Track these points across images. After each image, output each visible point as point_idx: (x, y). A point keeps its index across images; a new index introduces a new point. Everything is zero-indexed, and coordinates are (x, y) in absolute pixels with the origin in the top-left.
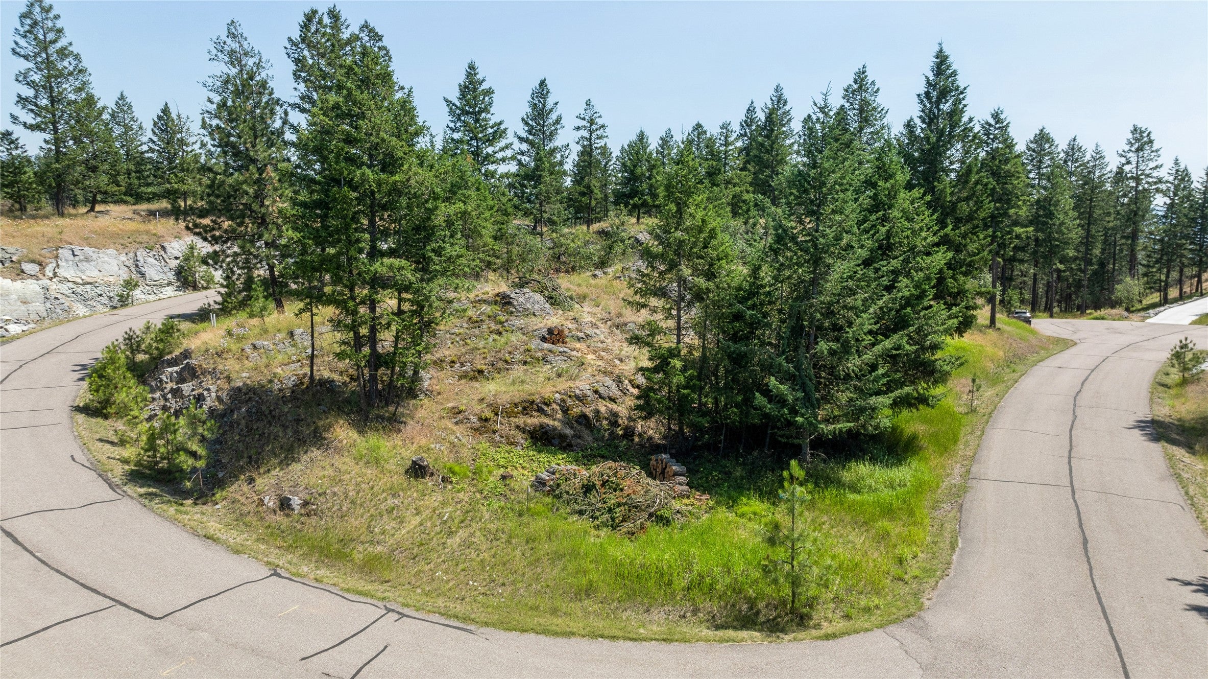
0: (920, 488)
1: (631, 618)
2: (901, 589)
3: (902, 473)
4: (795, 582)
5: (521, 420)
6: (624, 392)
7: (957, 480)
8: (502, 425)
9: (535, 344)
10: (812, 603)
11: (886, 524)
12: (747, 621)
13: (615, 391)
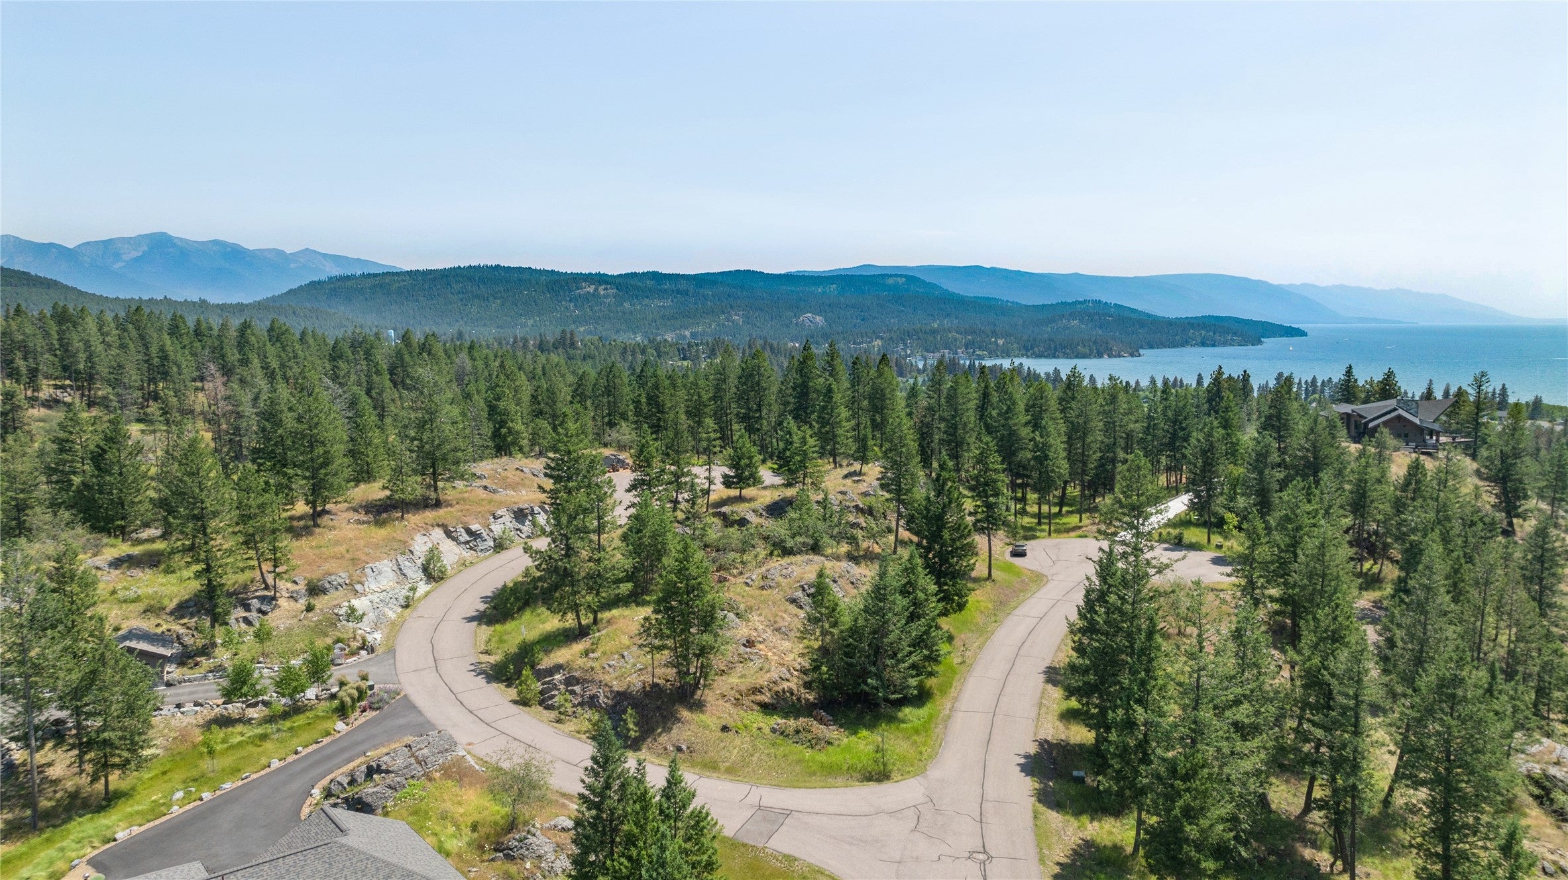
0: (931, 717)
1: (831, 781)
2: (921, 764)
3: (924, 711)
4: (885, 765)
5: (753, 698)
6: (792, 675)
7: (947, 712)
8: (746, 701)
9: (742, 649)
10: (890, 772)
11: (915, 738)
12: (869, 779)
13: (788, 676)
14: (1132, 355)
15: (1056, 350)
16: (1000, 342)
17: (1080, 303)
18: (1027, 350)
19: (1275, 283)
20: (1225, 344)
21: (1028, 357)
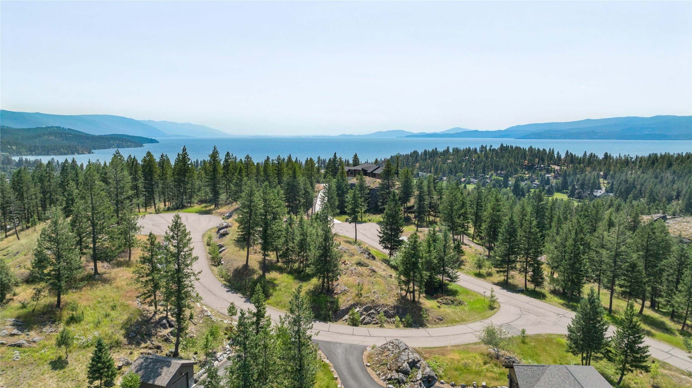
14: (89, 153)
15: (48, 151)
16: (14, 148)
17: (49, 127)
18: (32, 152)
19: (137, 119)
20: (128, 147)
21: (33, 155)
